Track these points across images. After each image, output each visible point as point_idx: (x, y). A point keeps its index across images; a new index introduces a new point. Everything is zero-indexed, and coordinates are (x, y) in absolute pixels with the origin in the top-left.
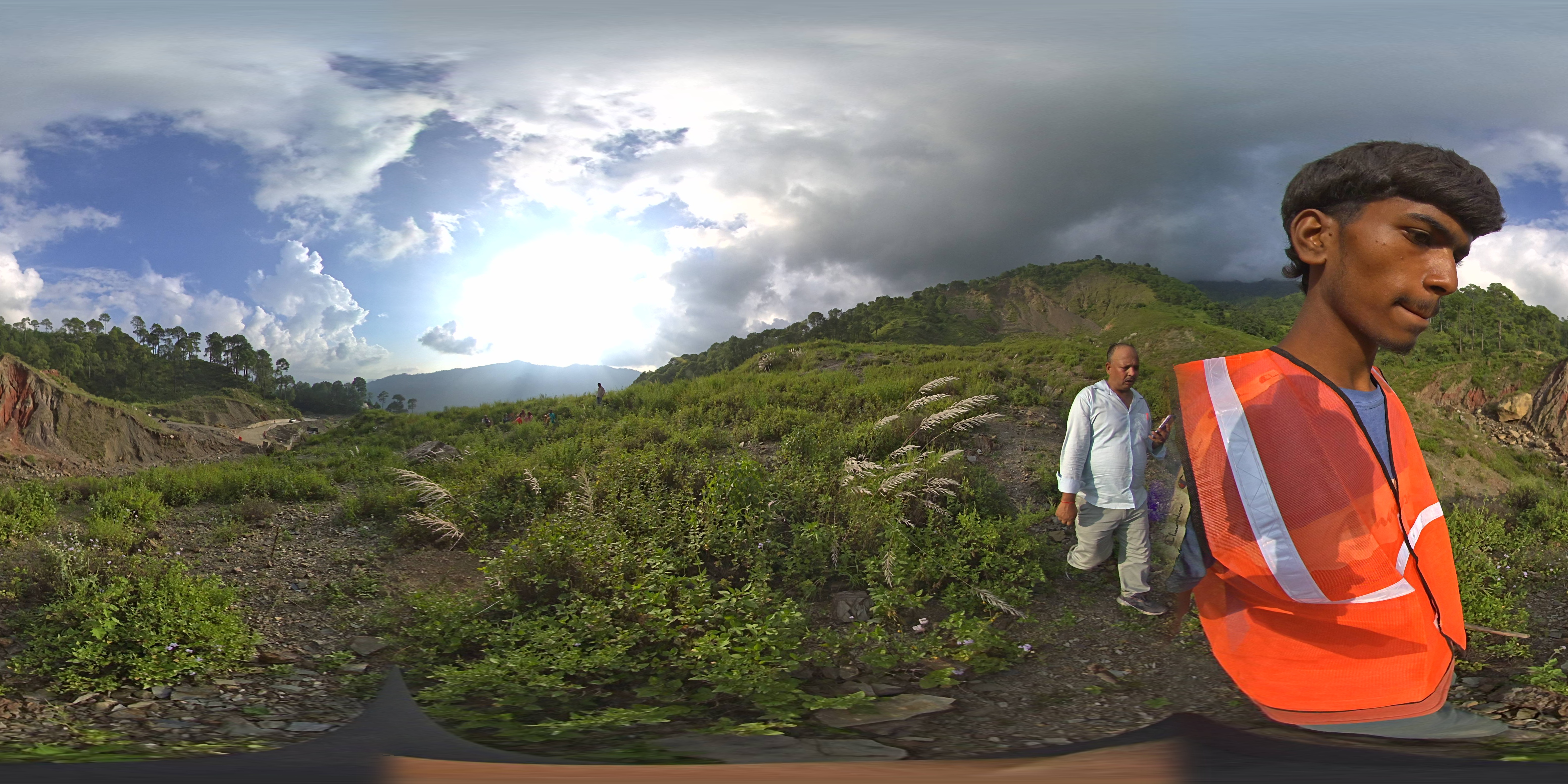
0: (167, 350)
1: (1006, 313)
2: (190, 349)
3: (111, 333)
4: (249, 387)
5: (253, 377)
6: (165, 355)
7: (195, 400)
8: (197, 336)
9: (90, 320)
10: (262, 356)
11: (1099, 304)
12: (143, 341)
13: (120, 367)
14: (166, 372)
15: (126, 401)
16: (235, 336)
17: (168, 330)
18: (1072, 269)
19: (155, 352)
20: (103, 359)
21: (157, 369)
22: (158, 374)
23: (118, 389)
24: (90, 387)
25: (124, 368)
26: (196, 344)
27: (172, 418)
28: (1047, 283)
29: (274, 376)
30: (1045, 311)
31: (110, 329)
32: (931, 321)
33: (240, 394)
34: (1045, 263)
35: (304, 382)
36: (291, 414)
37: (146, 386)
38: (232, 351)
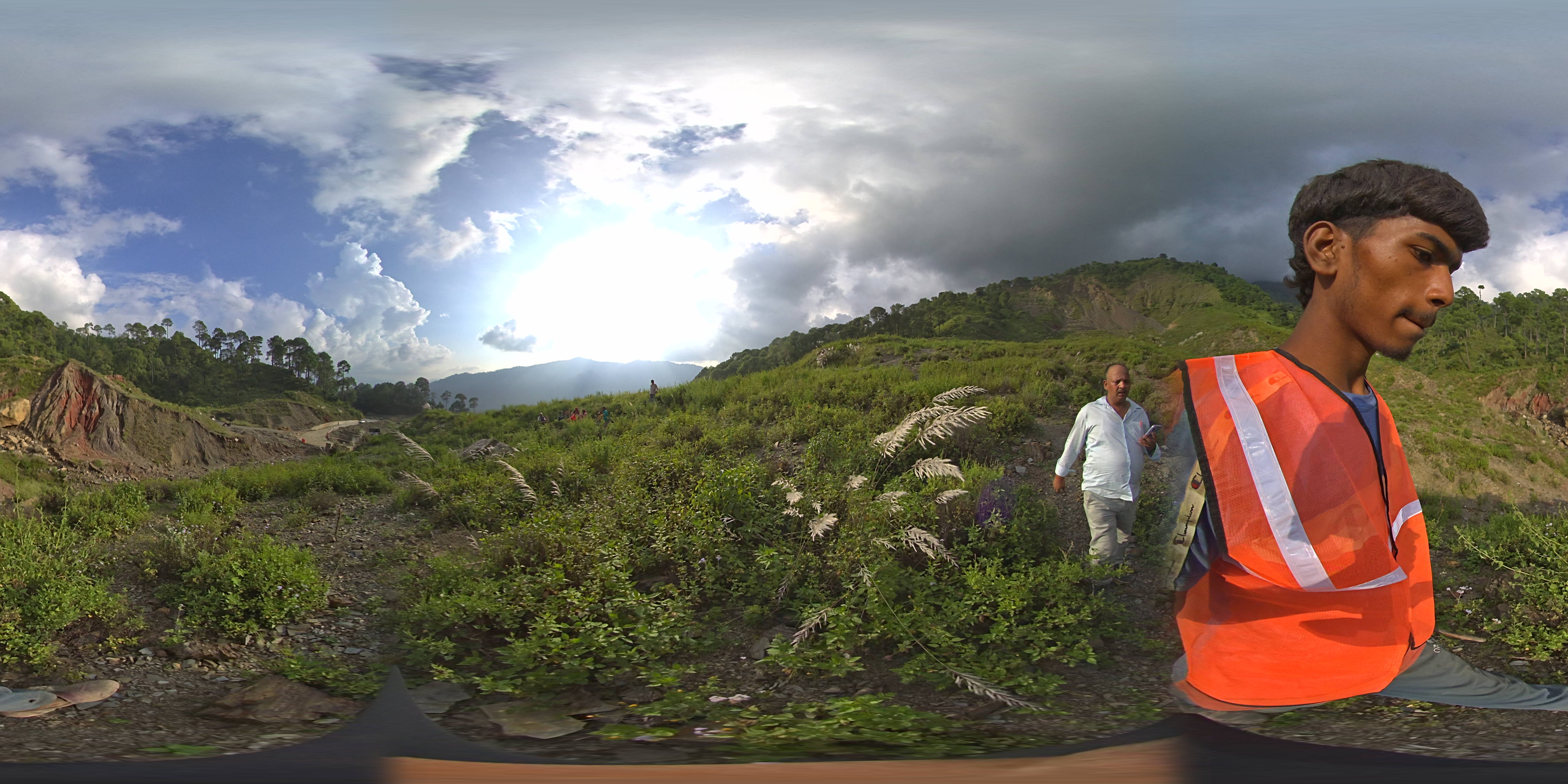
0: (229, 354)
1: (1069, 310)
2: (252, 353)
3: (173, 337)
4: (311, 389)
5: (314, 380)
6: (228, 359)
7: (258, 403)
8: (258, 339)
9: (152, 325)
10: (324, 359)
11: (1163, 303)
12: (205, 345)
13: (183, 372)
14: (228, 375)
15: (189, 405)
16: (296, 339)
17: (230, 335)
18: (1136, 268)
19: (217, 356)
20: (166, 364)
21: (220, 373)
22: (220, 378)
23: (181, 394)
24: (153, 392)
25: (187, 372)
26: (258, 348)
27: (236, 421)
28: (1111, 281)
29: (335, 378)
30: (1108, 309)
31: (172, 335)
32: (994, 317)
33: (302, 396)
34: (1109, 260)
35: (365, 384)
36: (353, 416)
37: (209, 390)
38: (293, 354)
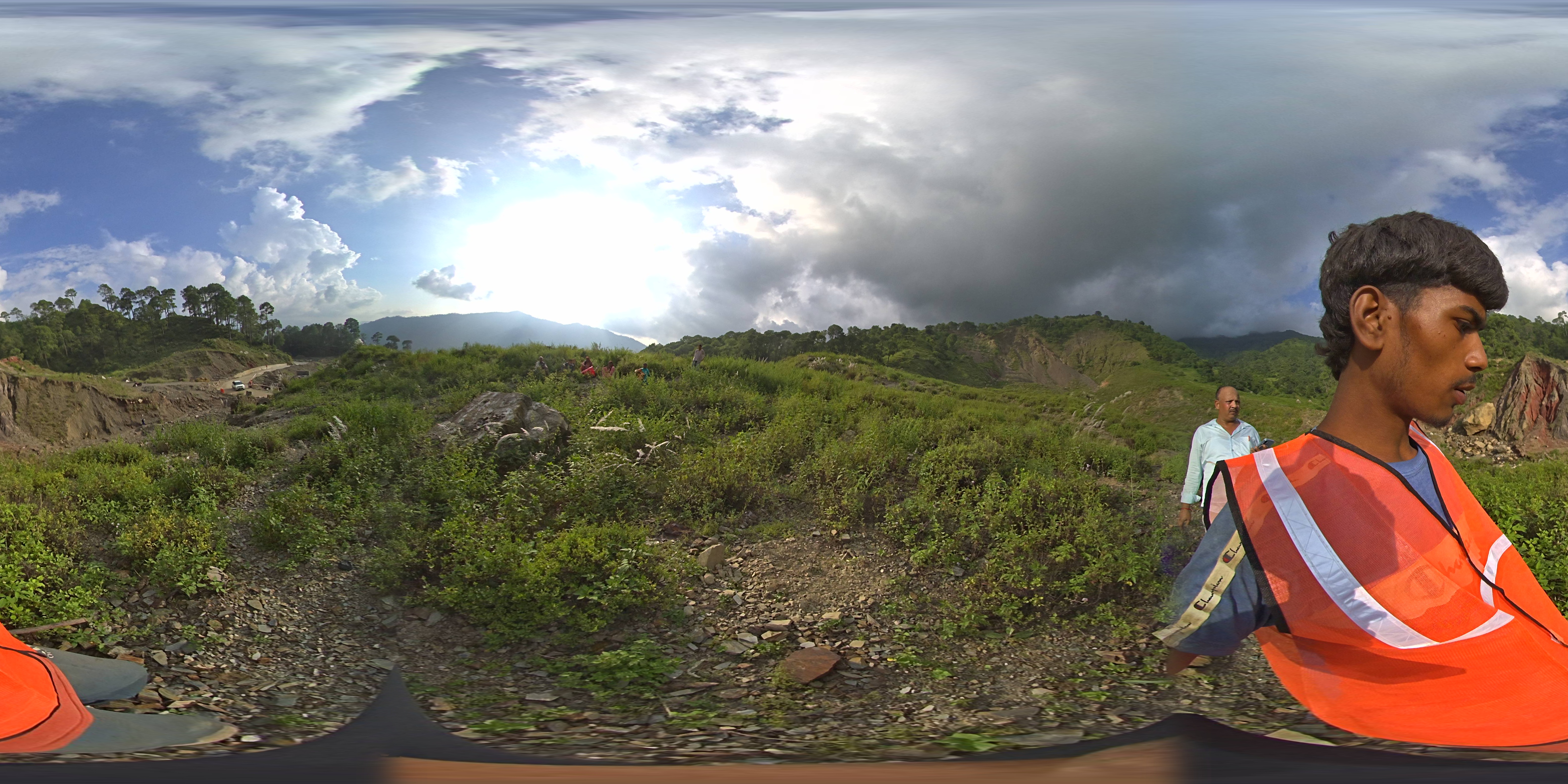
0: (141, 312)
1: (1009, 361)
2: (166, 306)
3: (80, 307)
4: (233, 336)
5: (236, 325)
6: (141, 316)
7: (175, 357)
8: (170, 292)
9: (57, 299)
10: (243, 302)
11: (1097, 360)
12: (116, 307)
13: (96, 339)
14: (144, 334)
16: (212, 287)
17: (140, 292)
18: (1074, 324)
19: (130, 316)
20: (77, 335)
21: (134, 333)
22: (136, 337)
23: (95, 361)
25: (99, 338)
28: (1049, 335)
29: (258, 321)
30: (1045, 363)
31: (78, 304)
32: (939, 357)
33: (222, 344)
34: (1050, 315)
35: (292, 326)
36: (281, 360)
37: (125, 352)
38: (210, 301)
